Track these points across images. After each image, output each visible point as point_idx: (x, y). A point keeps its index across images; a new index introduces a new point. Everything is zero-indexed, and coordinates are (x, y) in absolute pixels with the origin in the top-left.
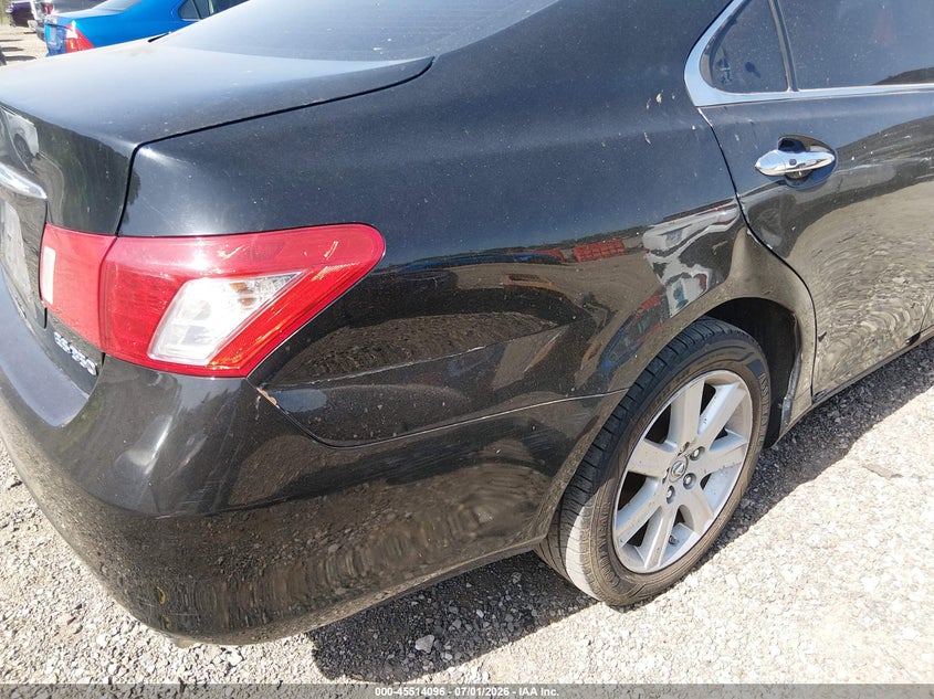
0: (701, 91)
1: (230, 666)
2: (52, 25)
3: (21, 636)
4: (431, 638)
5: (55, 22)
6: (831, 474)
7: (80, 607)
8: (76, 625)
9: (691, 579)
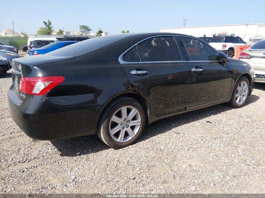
0: (121, 61)
1: (44, 156)
2: (31, 51)
3: (9, 152)
4: (80, 153)
5: (32, 51)
6: (167, 133)
7: (19, 149)
8: (18, 151)
9: (130, 146)
